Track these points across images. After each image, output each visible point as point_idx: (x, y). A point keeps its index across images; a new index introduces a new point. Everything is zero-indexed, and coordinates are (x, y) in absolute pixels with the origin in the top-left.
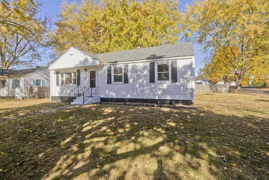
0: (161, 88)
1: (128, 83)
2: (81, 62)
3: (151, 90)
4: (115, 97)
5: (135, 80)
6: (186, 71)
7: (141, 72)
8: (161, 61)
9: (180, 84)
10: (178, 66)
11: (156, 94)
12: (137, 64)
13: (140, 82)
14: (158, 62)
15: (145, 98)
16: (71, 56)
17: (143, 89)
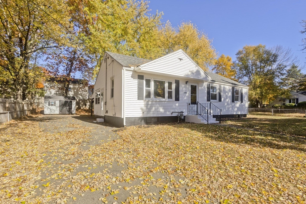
0: (236, 106)
1: (221, 101)
2: (192, 73)
3: (233, 107)
7: (228, 93)
8: (237, 87)
10: (243, 92)
12: (226, 86)
13: (227, 101)
15: (230, 114)
16: (179, 60)
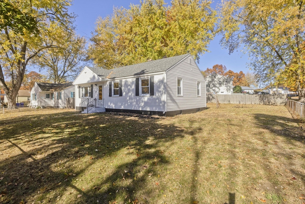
0: (143, 100)
1: (122, 96)
2: (91, 79)
3: (137, 102)
4: (114, 108)
5: (127, 94)
6: (160, 85)
7: (130, 86)
8: (143, 77)
9: (156, 97)
10: (154, 81)
11: (140, 105)
12: (128, 80)
13: (130, 95)
14: (142, 77)
15: (133, 109)
16: (85, 74)
17: (131, 101)
